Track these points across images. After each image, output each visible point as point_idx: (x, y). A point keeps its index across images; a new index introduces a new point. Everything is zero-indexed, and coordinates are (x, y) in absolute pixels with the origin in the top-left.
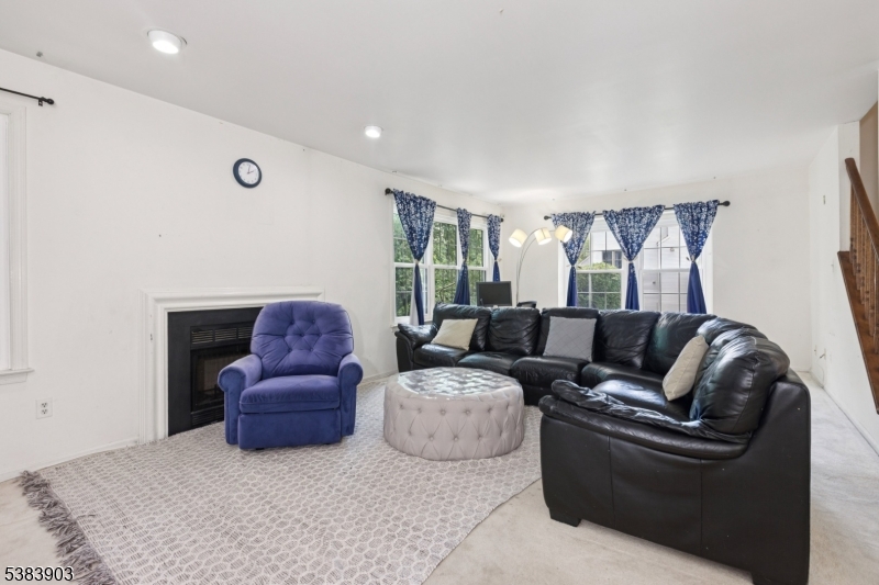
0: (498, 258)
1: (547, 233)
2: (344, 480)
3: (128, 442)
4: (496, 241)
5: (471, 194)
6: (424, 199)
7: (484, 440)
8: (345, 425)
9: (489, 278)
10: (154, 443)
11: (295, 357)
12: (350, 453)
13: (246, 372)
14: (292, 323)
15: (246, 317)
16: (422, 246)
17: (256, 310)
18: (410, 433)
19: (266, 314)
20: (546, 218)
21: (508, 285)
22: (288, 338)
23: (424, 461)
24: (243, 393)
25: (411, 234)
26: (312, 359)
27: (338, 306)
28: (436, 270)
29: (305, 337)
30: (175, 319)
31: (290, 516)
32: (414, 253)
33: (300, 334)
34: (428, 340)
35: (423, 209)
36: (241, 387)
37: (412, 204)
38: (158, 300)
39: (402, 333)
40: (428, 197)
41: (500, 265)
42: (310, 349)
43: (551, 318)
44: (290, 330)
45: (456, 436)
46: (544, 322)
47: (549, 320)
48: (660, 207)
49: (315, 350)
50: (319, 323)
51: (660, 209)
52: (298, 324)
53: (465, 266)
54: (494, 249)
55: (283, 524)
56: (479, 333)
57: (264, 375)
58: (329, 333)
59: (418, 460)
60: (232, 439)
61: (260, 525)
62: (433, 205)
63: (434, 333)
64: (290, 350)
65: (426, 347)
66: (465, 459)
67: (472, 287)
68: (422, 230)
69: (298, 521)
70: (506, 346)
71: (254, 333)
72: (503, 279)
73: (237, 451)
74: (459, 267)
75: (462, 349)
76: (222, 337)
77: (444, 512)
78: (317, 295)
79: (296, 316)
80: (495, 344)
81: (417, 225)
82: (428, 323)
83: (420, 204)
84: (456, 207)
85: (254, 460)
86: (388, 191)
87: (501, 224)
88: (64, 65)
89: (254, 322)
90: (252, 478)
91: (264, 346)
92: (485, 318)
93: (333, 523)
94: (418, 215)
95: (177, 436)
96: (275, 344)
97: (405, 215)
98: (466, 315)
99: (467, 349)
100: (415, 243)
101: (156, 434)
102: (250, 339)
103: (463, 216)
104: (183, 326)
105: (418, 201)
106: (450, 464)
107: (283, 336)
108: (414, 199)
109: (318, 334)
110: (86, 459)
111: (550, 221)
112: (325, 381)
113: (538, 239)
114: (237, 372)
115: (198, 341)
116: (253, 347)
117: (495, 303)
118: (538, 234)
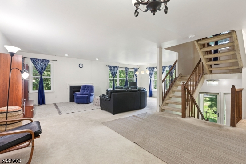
1: (143, 72)
3: (65, 102)
8: (89, 101)
9: (135, 81)
11: (85, 93)
15: (80, 87)
16: (115, 75)
17: (81, 86)
20: (146, 68)
24: (76, 96)
25: (112, 73)
28: (120, 80)
30: (71, 87)
33: (86, 89)
35: (115, 68)
40: (116, 66)
42: (87, 92)
48: (165, 66)
50: (89, 88)
51: (166, 66)
52: (86, 88)
54: (136, 75)
57: (81, 94)
68: (115, 72)
71: (81, 89)
73: (75, 103)
74: (126, 79)
78: (93, 84)
84: (124, 67)
85: (77, 104)
86: (107, 66)
87: (138, 69)
88: (58, 56)
91: (81, 91)
95: (70, 102)
96: (83, 91)
97: (111, 70)
100: (113, 75)
101: (68, 102)
103: (126, 69)
107: (84, 89)
108: (113, 67)
109: (89, 90)
111: (147, 69)
112: (87, 95)
114: (76, 93)
115: (74, 90)
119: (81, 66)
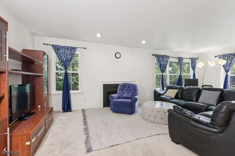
0: (195, 71)
1: (213, 62)
2: (128, 121)
4: (194, 66)
5: (183, 52)
6: (165, 56)
7: (163, 120)
8: (133, 111)
9: (192, 78)
10: (101, 108)
11: (125, 95)
12: (132, 117)
13: (114, 97)
14: (125, 87)
15: (116, 86)
16: (164, 69)
18: (145, 115)
19: (120, 85)
20: (216, 57)
21: (197, 80)
22: (124, 91)
23: (148, 122)
24: (113, 101)
25: (160, 66)
26: (128, 96)
27: (135, 84)
28: (170, 76)
29: (128, 91)
30: (104, 85)
31: (115, 124)
32: (161, 71)
34: (163, 95)
35: (165, 59)
36: (113, 100)
37: (161, 57)
38: (102, 82)
39: (155, 92)
40: (166, 55)
41: (196, 73)
42: (128, 94)
43: (203, 90)
44: (125, 89)
45: (155, 118)
46: (201, 91)
47: (202, 91)
49: (130, 94)
50: (131, 88)
52: (126, 88)
53: (180, 74)
54: (194, 68)
55: (113, 125)
56: (179, 94)
57: (119, 98)
58: (133, 90)
59: (146, 121)
60: (111, 110)
61: (110, 124)
62: (168, 57)
63: (165, 93)
64: (124, 93)
65: (162, 96)
66: (158, 123)
67: (183, 81)
68: (164, 65)
69: (116, 125)
70: (187, 98)
71: (118, 89)
72: (196, 78)
74: (179, 74)
75: (172, 98)
76: (113, 90)
77: (145, 132)
78: (133, 82)
79: (126, 86)
80: (183, 97)
81: (163, 63)
82: (165, 90)
83: (164, 57)
84: (177, 57)
86: (153, 55)
87: (197, 60)
88: (87, 41)
89: (118, 87)
90: (112, 117)
91: (119, 92)
92: (181, 89)
93: (121, 127)
94: (163, 60)
95: (104, 108)
96: (122, 92)
97: (159, 61)
98: (175, 88)
99: (174, 98)
100: (162, 68)
101: (101, 107)
102: (117, 91)
103: (180, 59)
104: (106, 87)
105: (163, 56)
106: (153, 124)
107: (123, 90)
108: (162, 56)
109: (130, 90)
110: (91, 109)
112: (129, 100)
113: (209, 64)
114: (112, 96)
115: (108, 90)
116: (118, 92)
117: (192, 86)
118: (209, 63)
119: (118, 56)
